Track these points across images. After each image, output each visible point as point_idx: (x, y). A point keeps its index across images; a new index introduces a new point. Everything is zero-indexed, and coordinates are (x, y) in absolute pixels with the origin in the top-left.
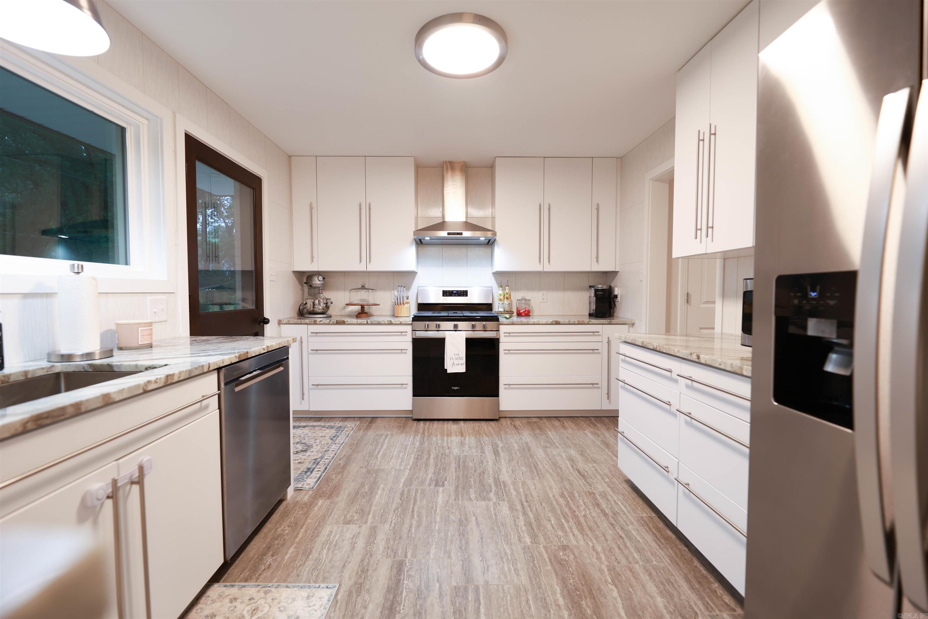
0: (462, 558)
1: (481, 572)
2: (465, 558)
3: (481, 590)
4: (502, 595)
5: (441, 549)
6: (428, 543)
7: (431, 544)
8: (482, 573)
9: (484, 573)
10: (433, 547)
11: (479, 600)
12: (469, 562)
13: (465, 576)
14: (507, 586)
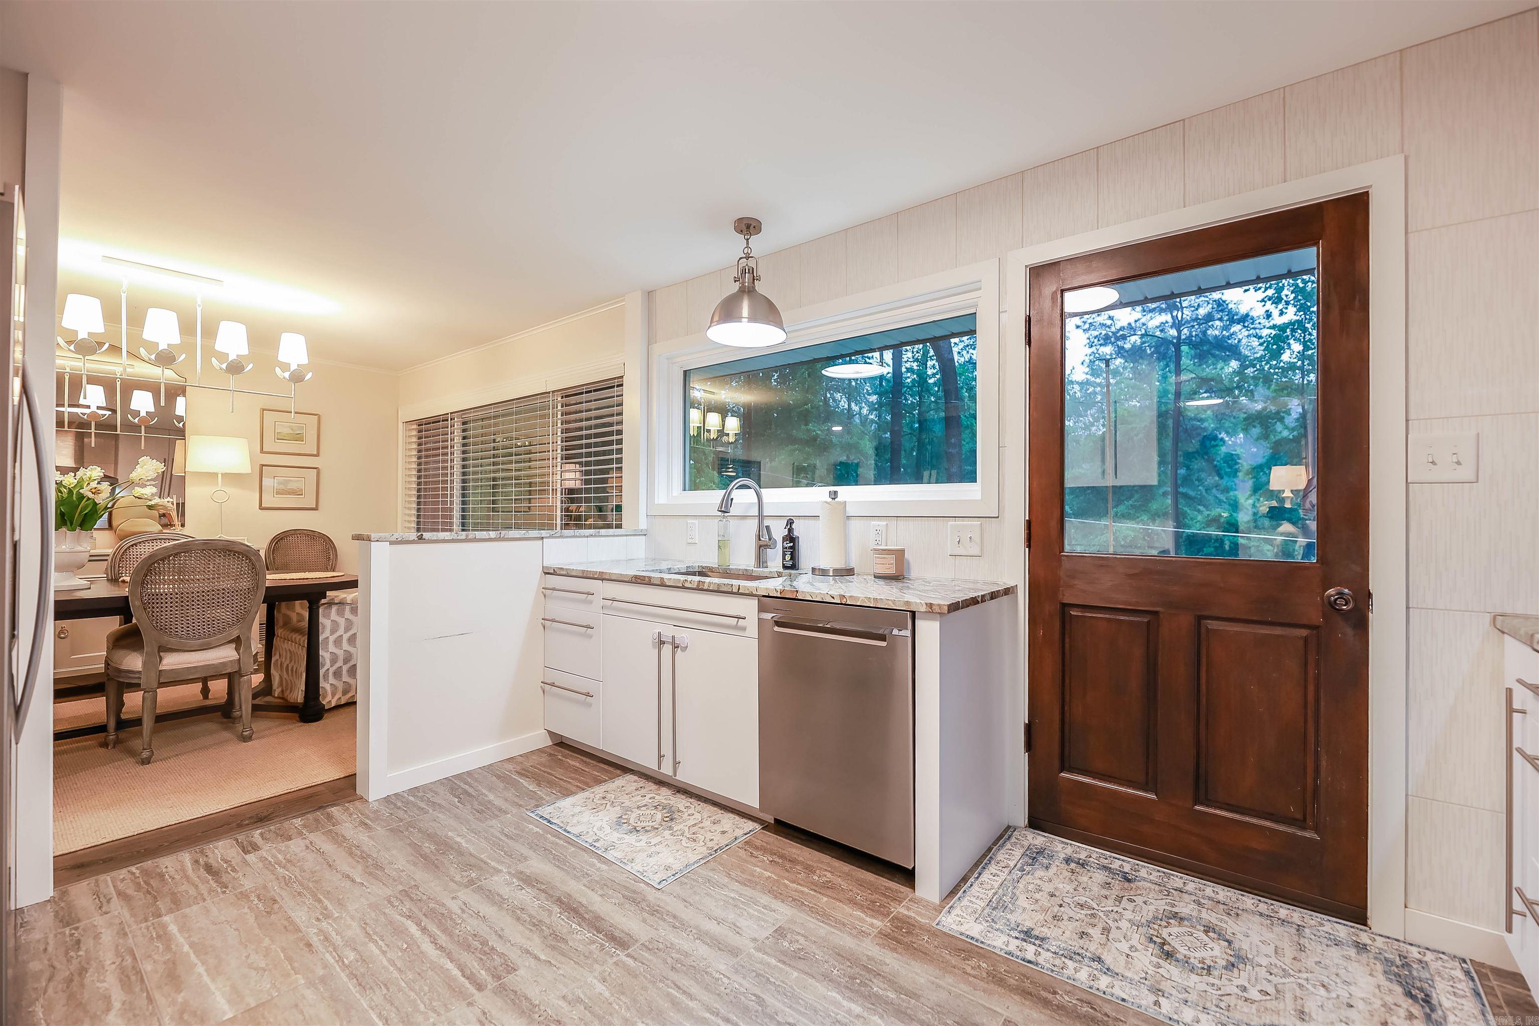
0: (540, 1010)
1: (489, 1012)
2: (534, 1013)
3: (472, 989)
4: (434, 1004)
5: (590, 999)
6: (623, 993)
7: (616, 995)
8: (486, 1011)
9: (484, 1013)
10: (607, 994)
11: (468, 978)
12: (523, 1012)
13: (512, 990)
14: (432, 1020)
